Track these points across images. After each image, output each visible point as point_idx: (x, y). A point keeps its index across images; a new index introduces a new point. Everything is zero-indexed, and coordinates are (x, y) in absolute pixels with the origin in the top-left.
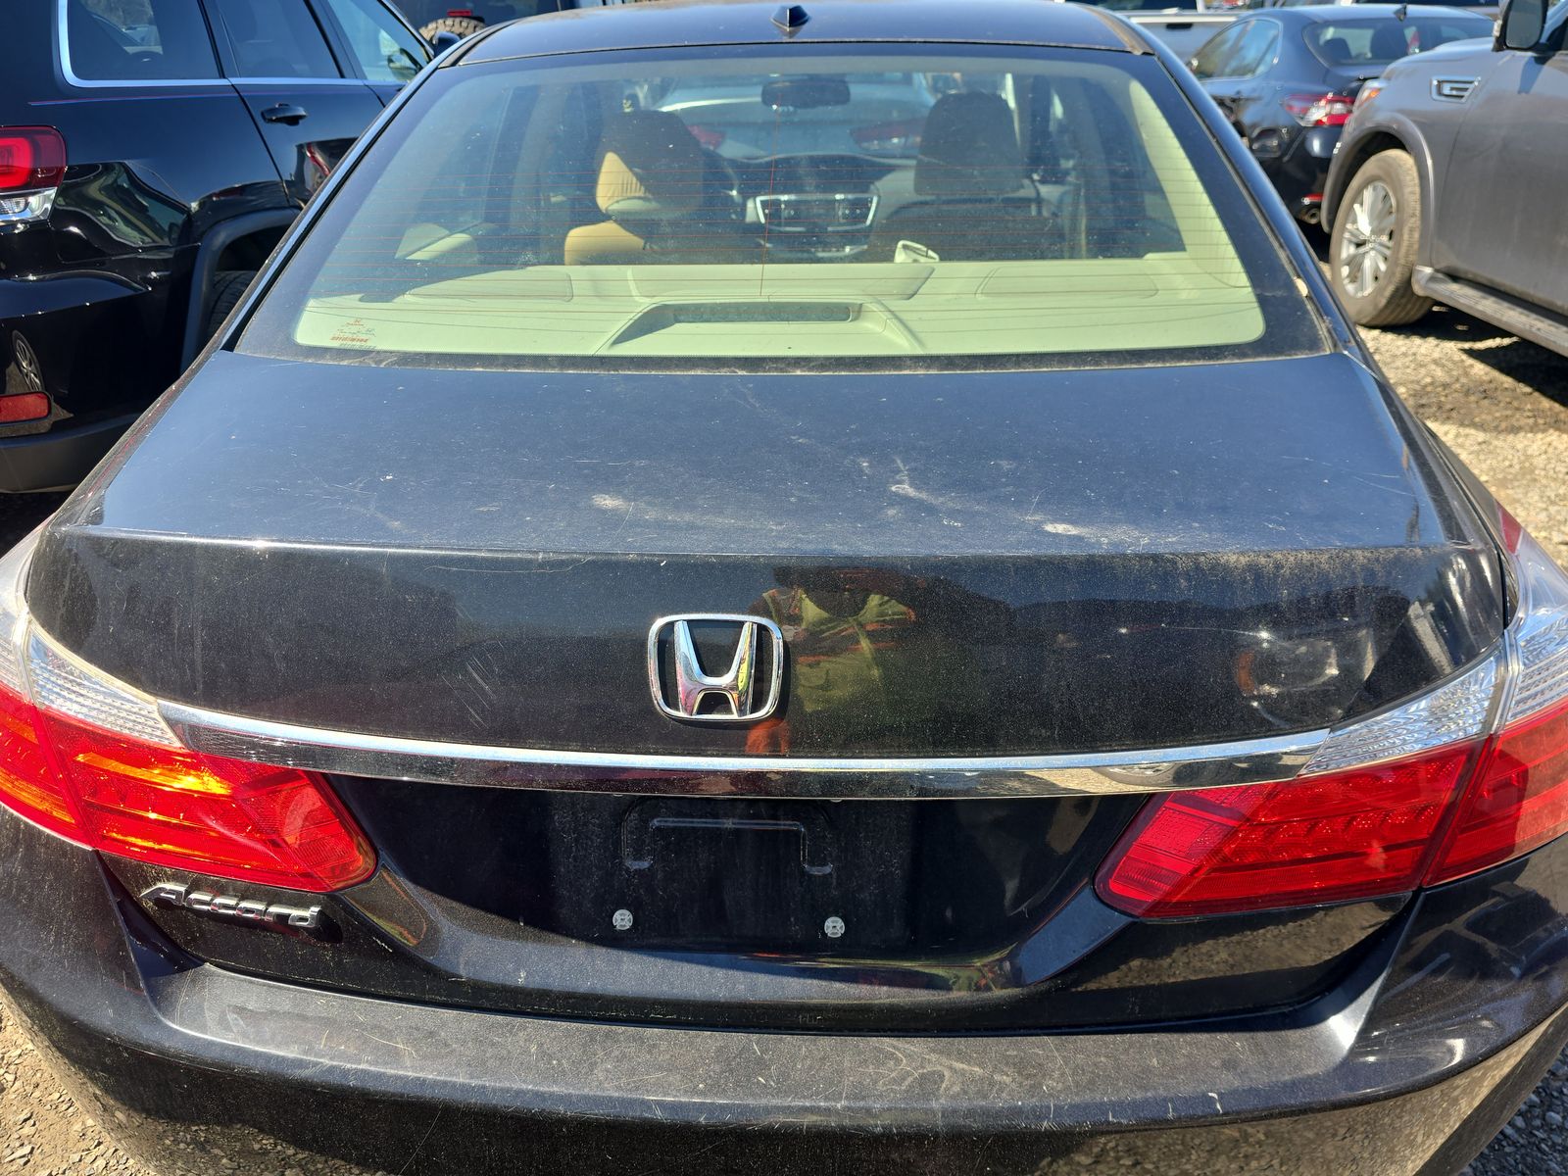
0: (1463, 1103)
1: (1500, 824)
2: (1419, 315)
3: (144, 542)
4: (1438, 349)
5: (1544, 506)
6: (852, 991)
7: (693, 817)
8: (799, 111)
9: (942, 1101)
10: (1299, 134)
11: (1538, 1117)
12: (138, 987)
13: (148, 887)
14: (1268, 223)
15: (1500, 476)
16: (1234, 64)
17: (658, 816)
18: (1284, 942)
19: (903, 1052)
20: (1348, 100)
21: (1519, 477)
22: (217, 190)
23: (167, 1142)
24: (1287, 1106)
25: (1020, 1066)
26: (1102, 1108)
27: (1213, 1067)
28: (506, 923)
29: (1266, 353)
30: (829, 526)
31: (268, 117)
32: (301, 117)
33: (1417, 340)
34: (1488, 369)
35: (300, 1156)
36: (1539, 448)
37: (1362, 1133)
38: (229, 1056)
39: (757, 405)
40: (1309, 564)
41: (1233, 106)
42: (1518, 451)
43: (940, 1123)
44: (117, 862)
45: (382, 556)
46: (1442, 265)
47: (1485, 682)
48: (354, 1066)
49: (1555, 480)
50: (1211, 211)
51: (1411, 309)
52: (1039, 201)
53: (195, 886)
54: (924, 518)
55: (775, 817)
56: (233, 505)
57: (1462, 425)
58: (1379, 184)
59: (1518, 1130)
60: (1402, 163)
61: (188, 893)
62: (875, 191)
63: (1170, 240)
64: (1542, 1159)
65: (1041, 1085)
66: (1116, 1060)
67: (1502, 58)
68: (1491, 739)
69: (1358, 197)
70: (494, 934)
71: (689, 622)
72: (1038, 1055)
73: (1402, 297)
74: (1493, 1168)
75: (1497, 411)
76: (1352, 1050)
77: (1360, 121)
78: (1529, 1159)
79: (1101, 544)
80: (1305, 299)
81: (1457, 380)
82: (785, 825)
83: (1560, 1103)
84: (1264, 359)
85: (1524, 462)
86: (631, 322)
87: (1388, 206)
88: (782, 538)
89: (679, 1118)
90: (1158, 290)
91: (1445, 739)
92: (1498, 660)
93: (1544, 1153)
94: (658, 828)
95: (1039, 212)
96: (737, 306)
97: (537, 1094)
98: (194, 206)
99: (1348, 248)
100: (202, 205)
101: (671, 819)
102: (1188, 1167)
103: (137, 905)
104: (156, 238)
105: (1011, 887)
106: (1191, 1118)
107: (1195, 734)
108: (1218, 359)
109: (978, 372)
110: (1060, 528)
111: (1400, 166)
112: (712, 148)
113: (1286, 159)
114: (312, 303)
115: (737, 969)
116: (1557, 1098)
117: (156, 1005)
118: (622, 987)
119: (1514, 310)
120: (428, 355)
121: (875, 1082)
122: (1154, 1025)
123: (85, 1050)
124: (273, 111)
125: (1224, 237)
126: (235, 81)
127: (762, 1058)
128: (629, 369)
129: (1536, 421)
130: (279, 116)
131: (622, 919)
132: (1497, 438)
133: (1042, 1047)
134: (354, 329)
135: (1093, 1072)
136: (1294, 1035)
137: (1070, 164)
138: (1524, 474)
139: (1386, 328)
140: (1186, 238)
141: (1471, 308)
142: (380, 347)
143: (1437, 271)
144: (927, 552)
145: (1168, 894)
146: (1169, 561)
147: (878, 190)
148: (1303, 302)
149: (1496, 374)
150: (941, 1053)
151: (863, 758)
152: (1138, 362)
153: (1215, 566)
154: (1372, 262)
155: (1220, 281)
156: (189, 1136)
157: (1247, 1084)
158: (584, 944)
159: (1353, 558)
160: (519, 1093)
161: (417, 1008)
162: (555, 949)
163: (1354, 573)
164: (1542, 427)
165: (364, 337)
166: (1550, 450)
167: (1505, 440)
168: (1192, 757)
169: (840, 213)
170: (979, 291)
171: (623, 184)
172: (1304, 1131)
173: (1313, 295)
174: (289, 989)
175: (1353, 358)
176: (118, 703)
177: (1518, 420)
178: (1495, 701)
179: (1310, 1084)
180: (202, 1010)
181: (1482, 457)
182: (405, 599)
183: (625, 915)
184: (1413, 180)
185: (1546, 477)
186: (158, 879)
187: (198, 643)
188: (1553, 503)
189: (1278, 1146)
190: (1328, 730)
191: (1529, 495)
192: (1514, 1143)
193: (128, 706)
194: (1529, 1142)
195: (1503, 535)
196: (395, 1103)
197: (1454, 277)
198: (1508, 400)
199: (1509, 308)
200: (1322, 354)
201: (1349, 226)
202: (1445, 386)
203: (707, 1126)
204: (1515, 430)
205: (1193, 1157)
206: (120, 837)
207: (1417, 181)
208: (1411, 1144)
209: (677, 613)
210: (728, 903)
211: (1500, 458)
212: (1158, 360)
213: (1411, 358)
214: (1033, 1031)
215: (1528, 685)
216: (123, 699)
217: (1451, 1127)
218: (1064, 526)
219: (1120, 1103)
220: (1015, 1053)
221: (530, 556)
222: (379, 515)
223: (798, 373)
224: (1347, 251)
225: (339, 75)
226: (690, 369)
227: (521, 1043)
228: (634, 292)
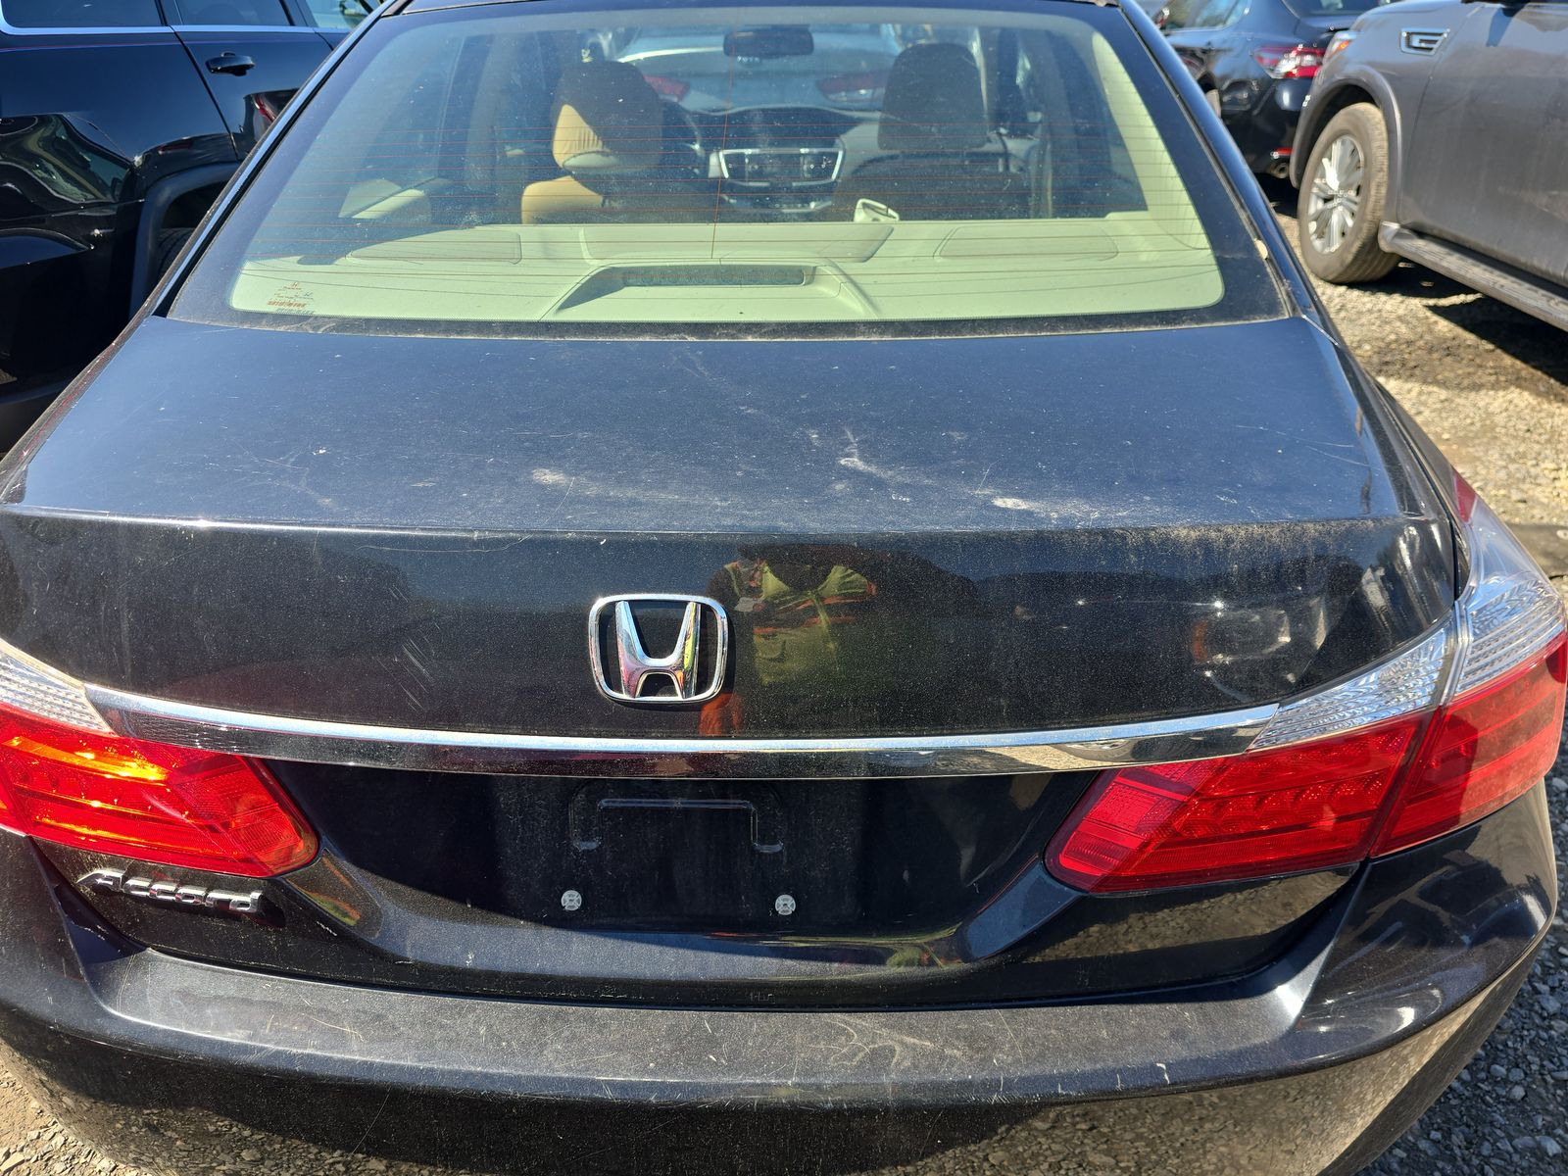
0: (1412, 1060)
1: (1449, 794)
2: (1385, 271)
3: (64, 520)
4: (1403, 306)
5: (1504, 463)
6: (803, 968)
7: (642, 797)
8: (764, 61)
9: (893, 1076)
10: (1269, 87)
11: (1483, 1070)
12: (77, 975)
13: (84, 873)
14: (1229, 183)
15: (1461, 434)
16: (1205, 14)
17: (606, 797)
18: (1241, 908)
19: (855, 1028)
20: (1318, 51)
21: (1480, 435)
22: (163, 143)
23: (118, 1126)
24: (1233, 1075)
25: (971, 1040)
26: (1051, 1080)
27: (1162, 1038)
28: (452, 905)
29: (1225, 318)
30: (776, 502)
31: (212, 67)
32: (248, 67)
33: (1382, 297)
34: (1452, 326)
35: (256, 1137)
36: (1500, 406)
37: (1313, 1094)
38: (172, 1042)
39: (706, 374)
40: (1259, 538)
41: (1204, 57)
42: (1479, 409)
43: (890, 1098)
44: (52, 848)
45: (312, 535)
46: (1408, 221)
47: (1435, 654)
48: (300, 1051)
49: (1515, 437)
50: (1172, 170)
51: (1377, 266)
52: (1006, 155)
53: (132, 872)
54: (872, 492)
55: (724, 796)
56: (158, 481)
57: (1425, 382)
58: (1347, 138)
59: (1463, 1083)
60: (1370, 116)
61: (125, 878)
62: (841, 145)
63: (1132, 200)
64: (1487, 1111)
65: (991, 1058)
66: (1066, 1032)
67: (1471, 10)
68: (1440, 709)
69: (1326, 151)
70: (441, 917)
71: (631, 602)
72: (988, 1028)
73: (1369, 252)
74: (1439, 1120)
75: (1460, 368)
76: (1299, 1019)
77: (1330, 74)
78: (1474, 1111)
79: (1050, 519)
80: (1265, 262)
81: (1421, 337)
82: (734, 803)
83: (1504, 1056)
84: (1222, 324)
85: (1485, 420)
86: (579, 285)
87: (1356, 160)
88: (726, 515)
89: (630, 1097)
90: (1118, 252)
91: (1394, 712)
92: (1448, 632)
93: (1488, 1105)
94: (606, 809)
95: (1007, 167)
96: (688, 268)
97: (486, 1076)
98: (138, 159)
99: (1316, 204)
100: (146, 159)
101: (619, 800)
102: (1143, 1130)
103: (75, 891)
104: (99, 194)
105: (967, 855)
106: (1140, 1089)
107: (1144, 711)
108: (1176, 324)
109: (933, 338)
110: (1010, 503)
111: (1368, 120)
112: (675, 100)
113: (1255, 112)
114: (248, 266)
115: (688, 948)
116: (1502, 1051)
117: (97, 991)
118: (571, 968)
119: (1478, 266)
120: (368, 321)
121: (826, 1058)
122: (1103, 997)
123: (26, 1037)
124: (218, 60)
125: (1185, 197)
126: (178, 28)
127: (713, 1036)
128: (575, 336)
129: (1497, 379)
130: (227, 65)
131: (571, 900)
132: (1460, 397)
133: (993, 1020)
134: (292, 293)
135: (1043, 1045)
136: (1241, 1005)
137: (1039, 116)
138: (1485, 432)
139: (1352, 285)
140: (1149, 197)
141: (1436, 264)
142: (316, 313)
143: (1403, 227)
144: (875, 529)
145: (1117, 869)
146: (1118, 536)
147: (843, 143)
148: (1262, 265)
149: (1459, 331)
150: (892, 1027)
151: (810, 738)
152: (1095, 327)
153: (1165, 541)
154: (1340, 217)
155: (1181, 242)
156: (140, 1120)
157: (1195, 1054)
158: (533, 925)
159: (1304, 531)
160: (468, 1075)
161: (364, 991)
162: (503, 931)
163: (1305, 546)
164: (1503, 384)
165: (302, 301)
166: (1511, 407)
167: (1467, 398)
168: (1141, 733)
169: (805, 167)
170: (937, 253)
171: (580, 140)
172: (1256, 1094)
173: (1273, 258)
174: (233, 974)
175: (1311, 322)
176: (44, 688)
177: (1480, 377)
178: (1444, 673)
179: (1257, 1053)
180: (145, 996)
181: (1444, 415)
182: (338, 581)
183: (573, 896)
184: (1381, 134)
185: (1506, 435)
186: (93, 865)
187: (125, 626)
188: (1513, 461)
189: (1231, 1108)
190: (1277, 705)
191: (1490, 452)
192: (1460, 1096)
193: (54, 690)
194: (1474, 1095)
195: (1457, 503)
196: (342, 1086)
197: (1420, 233)
198: (1470, 357)
199: (1473, 265)
200: (1281, 318)
201: (1317, 181)
202: (1409, 343)
203: (657, 1104)
204: (1477, 387)
205: (1148, 1121)
206: (53, 823)
207: (1385, 135)
208: (1361, 1101)
209: (619, 593)
210: (678, 883)
211: (1462, 416)
212: (1115, 325)
213: (1376, 315)
214: (985, 1005)
215: (1479, 656)
216: (51, 684)
217: (1401, 1084)
218: (1016, 500)
219: (1069, 1076)
220: (966, 1026)
221: (465, 535)
222: (310, 492)
223: (750, 339)
224: (1315, 206)
225: (287, 21)
226: (639, 335)
227: (471, 1025)
228: (586, 254)
